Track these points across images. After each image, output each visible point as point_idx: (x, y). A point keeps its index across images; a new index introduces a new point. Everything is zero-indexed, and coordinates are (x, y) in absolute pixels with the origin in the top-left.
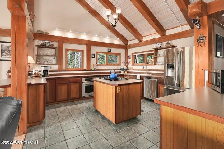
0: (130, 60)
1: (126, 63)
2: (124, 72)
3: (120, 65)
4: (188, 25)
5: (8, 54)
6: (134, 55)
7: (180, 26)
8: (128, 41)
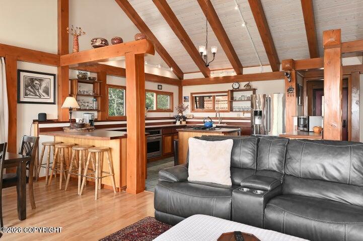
0: (187, 104)
1: (181, 109)
2: (181, 123)
3: (172, 111)
4: (270, 66)
5: (32, 92)
6: (194, 95)
7: (260, 66)
8: (183, 74)
